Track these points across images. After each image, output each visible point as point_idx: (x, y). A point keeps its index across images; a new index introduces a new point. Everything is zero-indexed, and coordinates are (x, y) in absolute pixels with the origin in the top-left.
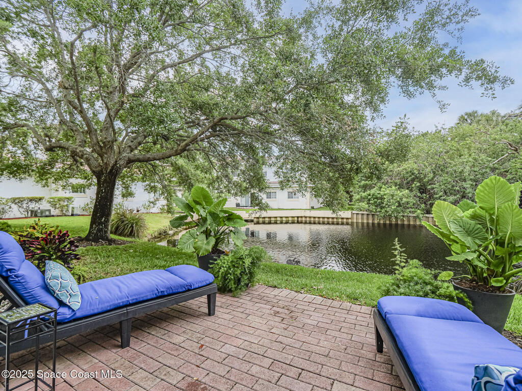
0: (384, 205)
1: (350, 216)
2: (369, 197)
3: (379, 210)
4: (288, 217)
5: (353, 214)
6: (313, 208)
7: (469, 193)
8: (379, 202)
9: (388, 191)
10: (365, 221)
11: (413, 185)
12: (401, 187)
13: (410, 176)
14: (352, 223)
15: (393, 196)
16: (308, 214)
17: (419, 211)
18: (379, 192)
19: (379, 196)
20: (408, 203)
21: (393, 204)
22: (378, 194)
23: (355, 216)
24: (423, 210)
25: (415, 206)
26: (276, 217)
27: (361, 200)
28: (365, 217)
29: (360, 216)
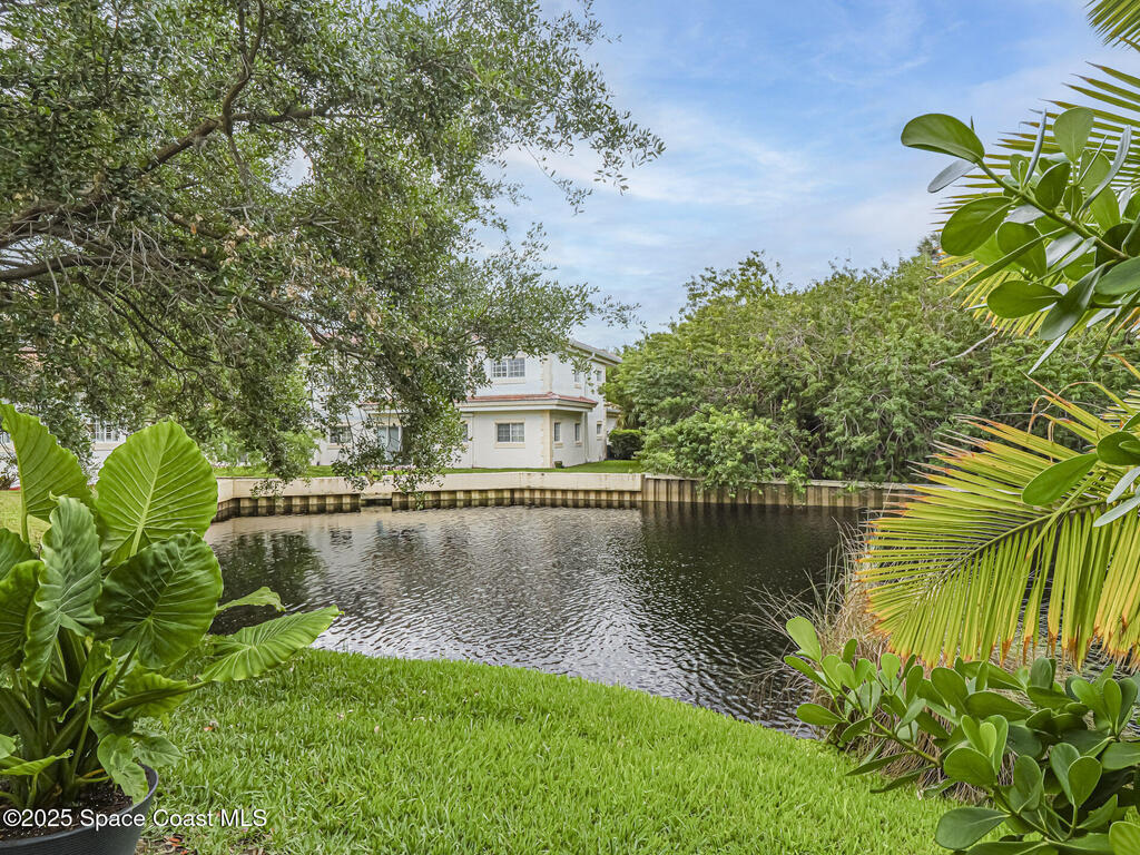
0: (712, 458)
1: (637, 487)
2: (680, 438)
3: (701, 469)
4: (486, 491)
5: (645, 481)
6: (559, 466)
7: (898, 426)
8: (700, 450)
9: (721, 423)
10: (675, 499)
11: (782, 409)
12: (757, 411)
13: (777, 385)
14: (645, 503)
15: (732, 434)
16: (536, 481)
17: (794, 473)
18: (701, 425)
19: (702, 434)
20: (765, 452)
21: (732, 455)
22: (701, 429)
23: (651, 485)
24: (806, 470)
25: (786, 459)
26: (454, 492)
27: (664, 443)
28: (675, 488)
29: (663, 486)
